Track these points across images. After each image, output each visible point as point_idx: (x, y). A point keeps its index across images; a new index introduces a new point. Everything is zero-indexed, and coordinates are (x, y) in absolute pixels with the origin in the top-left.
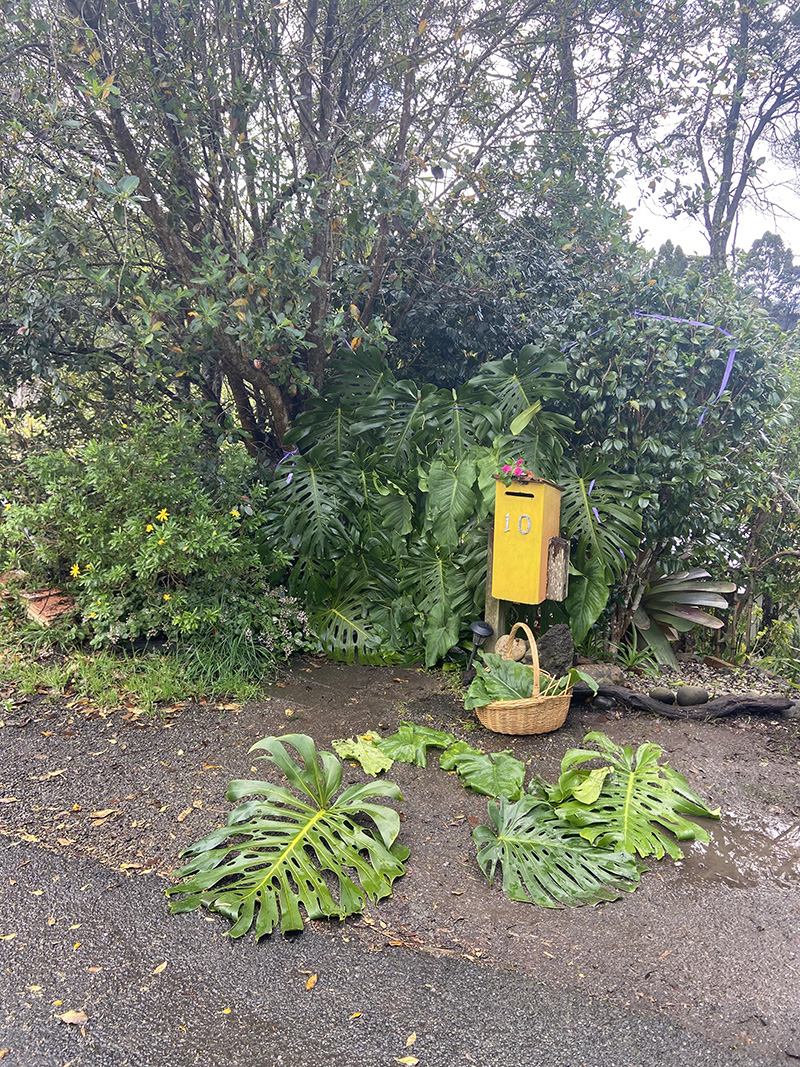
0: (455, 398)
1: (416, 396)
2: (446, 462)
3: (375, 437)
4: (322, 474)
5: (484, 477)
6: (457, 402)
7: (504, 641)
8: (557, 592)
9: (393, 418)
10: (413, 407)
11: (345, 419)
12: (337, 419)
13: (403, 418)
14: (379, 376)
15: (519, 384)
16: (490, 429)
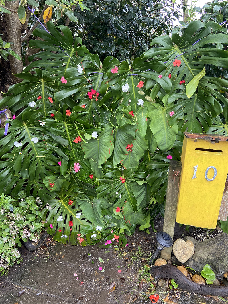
0: (130, 67)
1: (99, 66)
2: (126, 115)
3: (72, 101)
5: (154, 125)
6: (132, 70)
7: (180, 245)
8: (224, 215)
9: (85, 85)
10: (98, 75)
11: (46, 86)
12: (41, 88)
13: (92, 83)
14: (71, 51)
15: (181, 54)
16: (159, 90)
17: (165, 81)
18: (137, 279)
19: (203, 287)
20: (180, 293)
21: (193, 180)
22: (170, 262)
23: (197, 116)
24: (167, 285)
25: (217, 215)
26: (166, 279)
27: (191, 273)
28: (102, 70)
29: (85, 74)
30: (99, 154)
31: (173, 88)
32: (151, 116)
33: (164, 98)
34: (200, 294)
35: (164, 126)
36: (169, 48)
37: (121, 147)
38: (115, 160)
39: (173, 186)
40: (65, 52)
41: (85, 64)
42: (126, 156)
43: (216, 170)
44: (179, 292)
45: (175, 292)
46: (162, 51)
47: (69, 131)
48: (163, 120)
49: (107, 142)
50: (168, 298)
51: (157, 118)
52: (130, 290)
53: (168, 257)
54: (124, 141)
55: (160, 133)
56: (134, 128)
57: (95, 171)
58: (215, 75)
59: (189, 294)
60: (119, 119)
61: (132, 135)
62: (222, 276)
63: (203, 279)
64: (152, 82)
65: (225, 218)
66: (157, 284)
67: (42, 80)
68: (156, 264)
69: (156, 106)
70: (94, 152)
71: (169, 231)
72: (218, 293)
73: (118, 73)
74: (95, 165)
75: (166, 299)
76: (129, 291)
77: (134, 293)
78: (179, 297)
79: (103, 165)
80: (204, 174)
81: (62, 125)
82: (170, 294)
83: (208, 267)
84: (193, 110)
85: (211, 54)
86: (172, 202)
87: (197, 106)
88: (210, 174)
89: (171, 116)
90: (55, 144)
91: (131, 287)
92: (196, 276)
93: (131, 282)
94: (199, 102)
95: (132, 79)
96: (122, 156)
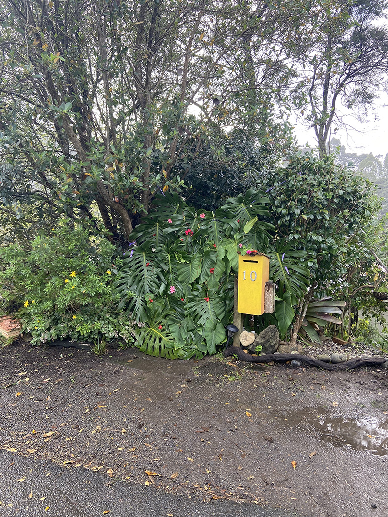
0: (214, 216)
1: (195, 215)
2: (211, 247)
3: (175, 236)
4: (149, 255)
5: (230, 254)
7: (245, 334)
8: (270, 309)
9: (184, 226)
10: (193, 220)
11: (160, 228)
12: (156, 228)
13: (189, 225)
14: (177, 206)
15: (245, 208)
16: (232, 230)
17: (234, 224)
19: (254, 357)
20: (240, 362)
21: (244, 281)
22: (239, 347)
23: (257, 247)
25: (261, 304)
28: (197, 218)
29: (184, 219)
31: (240, 228)
32: (228, 248)
33: (235, 235)
36: (238, 204)
37: (206, 270)
38: (201, 280)
40: (173, 207)
41: (185, 214)
43: (256, 273)
45: (236, 361)
46: (232, 206)
47: (171, 259)
48: (235, 250)
49: (196, 266)
51: (231, 249)
54: (208, 265)
56: (215, 255)
59: (245, 362)
61: (214, 260)
64: (228, 224)
67: (158, 224)
69: (231, 241)
70: (187, 275)
73: (205, 218)
80: (249, 276)
84: (254, 243)
85: (260, 208)
87: (257, 241)
90: (160, 269)
95: (215, 223)
96: (207, 277)
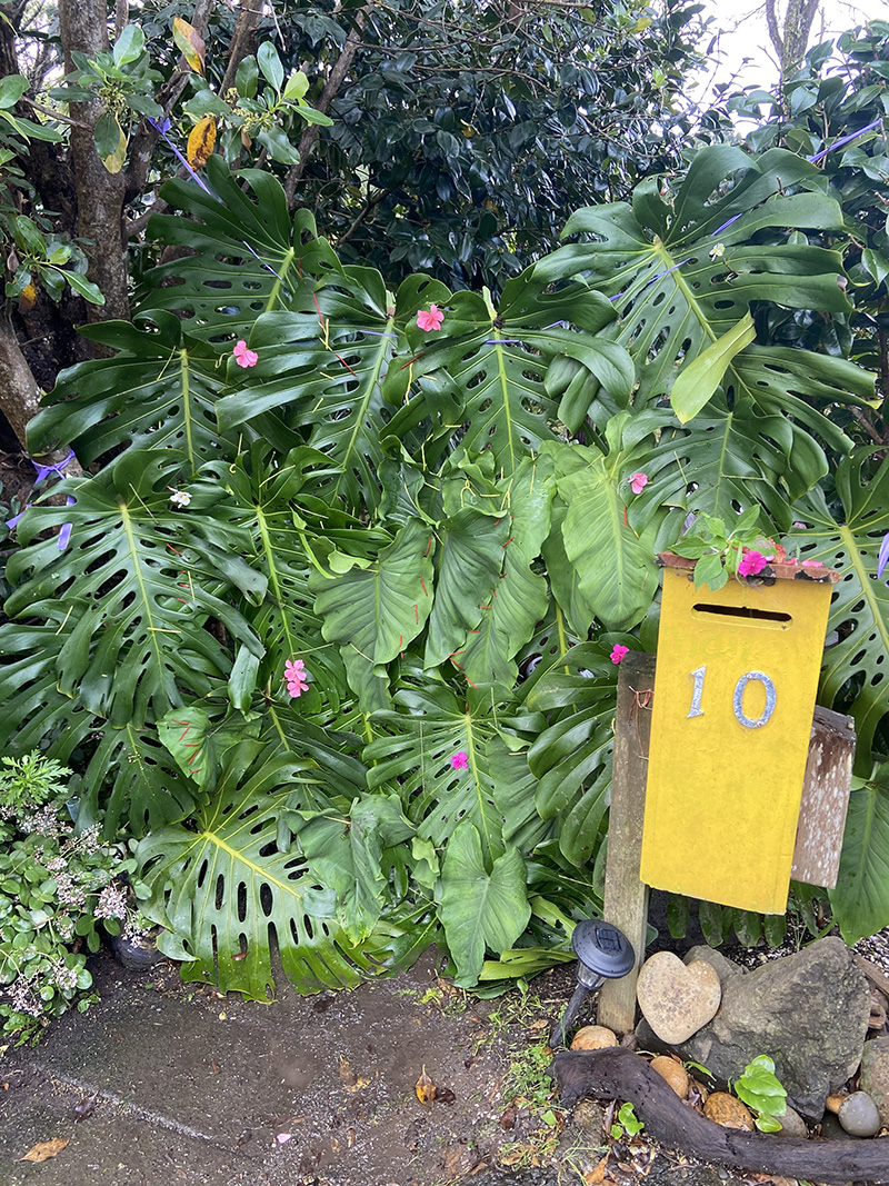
0: (493, 314)
1: (383, 308)
2: (476, 485)
3: (285, 428)
4: (153, 521)
5: (577, 524)
6: (499, 324)
7: (664, 975)
8: (823, 864)
9: (329, 373)
10: (377, 341)
11: (198, 375)
12: (178, 379)
13: (355, 369)
14: (283, 257)
15: (674, 266)
16: (595, 397)
17: (611, 361)
18: (498, 1095)
19: (736, 1140)
20: (652, 1157)
21: (693, 723)
22: (629, 1040)
23: (735, 493)
24: (607, 1123)
25: (787, 859)
26: (603, 1103)
27: (707, 1086)
28: (395, 325)
29: (327, 334)
30: (376, 627)
31: (645, 389)
32: (567, 491)
33: (612, 424)
34: (727, 1168)
35: (615, 533)
36: (629, 245)
37: (455, 601)
38: (432, 648)
39: (632, 746)
40: (264, 259)
41: (325, 304)
42: (472, 637)
43: (771, 685)
44: (648, 1154)
45: (634, 1151)
46: (601, 255)
47: (273, 538)
48: (610, 508)
49: (407, 578)
50: (601, 1172)
51: (587, 497)
52: (468, 1134)
53: (624, 1022)
54: (464, 576)
55: (598, 557)
56: (499, 531)
57: (360, 690)
58: (799, 342)
59: (685, 1161)
60: (454, 499)
61: (491, 557)
62: (817, 1104)
63: (745, 1112)
64: (570, 365)
65: (829, 875)
66: (571, 1117)
67: (183, 353)
68: (575, 1043)
69: (585, 457)
70: (360, 618)
71: (623, 917)
72: (792, 1163)
73: (443, 332)
74: (360, 668)
75: (595, 1172)
76: (464, 1134)
77: (482, 1146)
78: (648, 1171)
79: (391, 668)
80: (728, 699)
81: (247, 518)
82: (612, 1156)
83: (766, 1064)
84: (717, 472)
85: (777, 266)
86: (630, 809)
87: (733, 458)
88: (753, 701)
89: (637, 490)
90: (220, 587)
91: (474, 1122)
92: (721, 1096)
93: (477, 1105)
94: (741, 441)
95: (500, 358)
96: (459, 635)
